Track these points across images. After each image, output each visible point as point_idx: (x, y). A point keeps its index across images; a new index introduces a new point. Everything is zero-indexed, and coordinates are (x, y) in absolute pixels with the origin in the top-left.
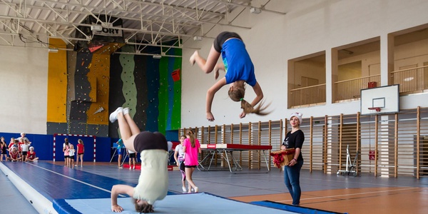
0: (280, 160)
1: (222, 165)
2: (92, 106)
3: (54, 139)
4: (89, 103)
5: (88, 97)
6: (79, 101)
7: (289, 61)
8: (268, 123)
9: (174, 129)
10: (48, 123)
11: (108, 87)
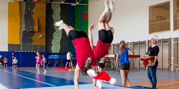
0: (147, 63)
1: (112, 67)
2: (35, 34)
3: (13, 54)
4: (33, 32)
5: (33, 29)
6: (27, 31)
7: (149, 7)
8: (138, 42)
10: (9, 45)
11: (45, 23)
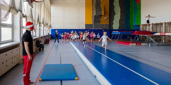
2: (102, 17)
5: (101, 13)
6: (97, 15)
9: (137, 24)
10: (86, 25)
11: (109, 9)
